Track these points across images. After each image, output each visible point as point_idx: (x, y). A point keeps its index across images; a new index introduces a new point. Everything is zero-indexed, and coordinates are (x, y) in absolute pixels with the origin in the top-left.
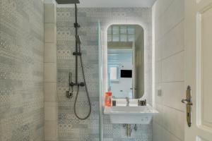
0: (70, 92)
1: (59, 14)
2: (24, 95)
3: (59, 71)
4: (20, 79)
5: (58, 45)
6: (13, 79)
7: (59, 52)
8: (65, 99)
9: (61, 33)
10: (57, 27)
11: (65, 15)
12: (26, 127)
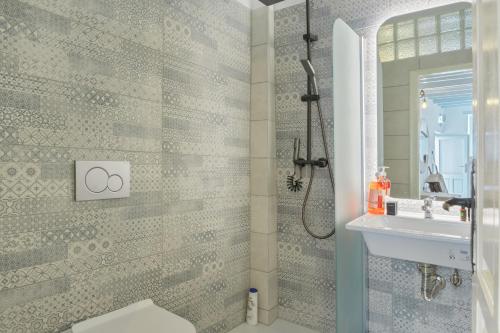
0: (296, 178)
1: (278, 24)
2: (205, 180)
3: (279, 136)
4: (199, 153)
5: (276, 85)
6: (184, 152)
7: (280, 99)
8: (288, 192)
9: (282, 60)
10: (276, 48)
11: (290, 21)
12: (208, 236)
